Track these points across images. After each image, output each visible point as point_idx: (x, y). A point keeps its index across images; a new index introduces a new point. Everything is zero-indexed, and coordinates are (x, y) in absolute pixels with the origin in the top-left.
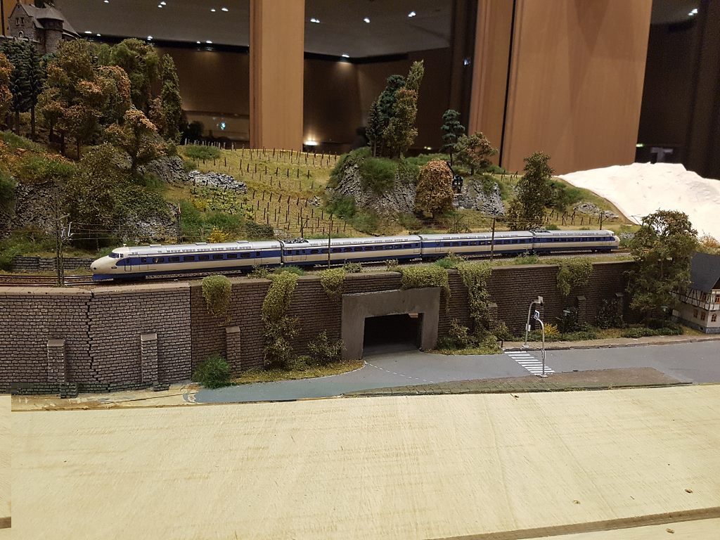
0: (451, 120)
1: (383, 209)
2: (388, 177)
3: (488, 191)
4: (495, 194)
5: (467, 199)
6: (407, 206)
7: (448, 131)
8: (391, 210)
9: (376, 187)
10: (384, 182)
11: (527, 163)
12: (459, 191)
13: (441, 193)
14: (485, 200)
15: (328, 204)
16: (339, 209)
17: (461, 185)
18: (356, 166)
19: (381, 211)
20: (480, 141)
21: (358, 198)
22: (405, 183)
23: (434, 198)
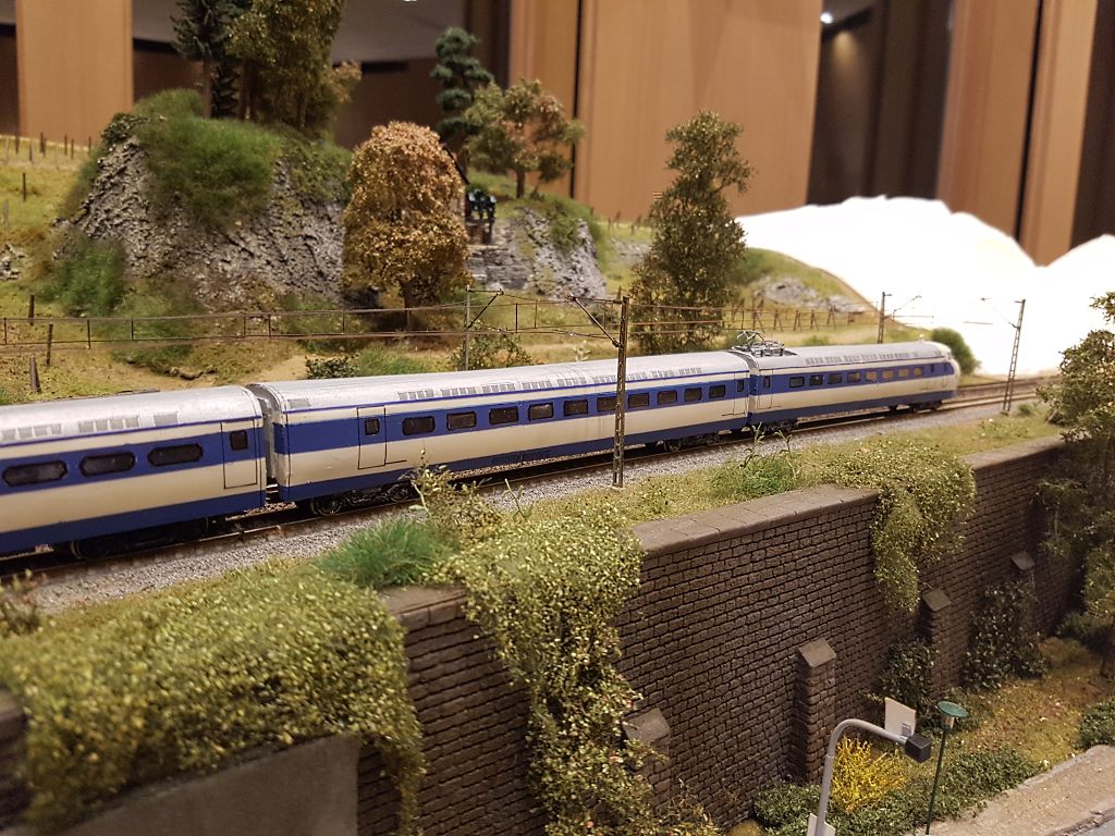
0: (457, 51)
1: (222, 282)
2: (244, 176)
3: (564, 240)
4: (582, 250)
5: (509, 261)
6: (320, 274)
7: (450, 84)
8: (254, 284)
9: (199, 206)
10: (230, 191)
11: (676, 145)
12: (486, 239)
13: (425, 231)
14: (557, 265)
15: (47, 268)
16: (75, 285)
17: (491, 220)
18: (133, 140)
19: (213, 288)
20: (536, 102)
21: (135, 244)
22: (312, 202)
23: (400, 244)
